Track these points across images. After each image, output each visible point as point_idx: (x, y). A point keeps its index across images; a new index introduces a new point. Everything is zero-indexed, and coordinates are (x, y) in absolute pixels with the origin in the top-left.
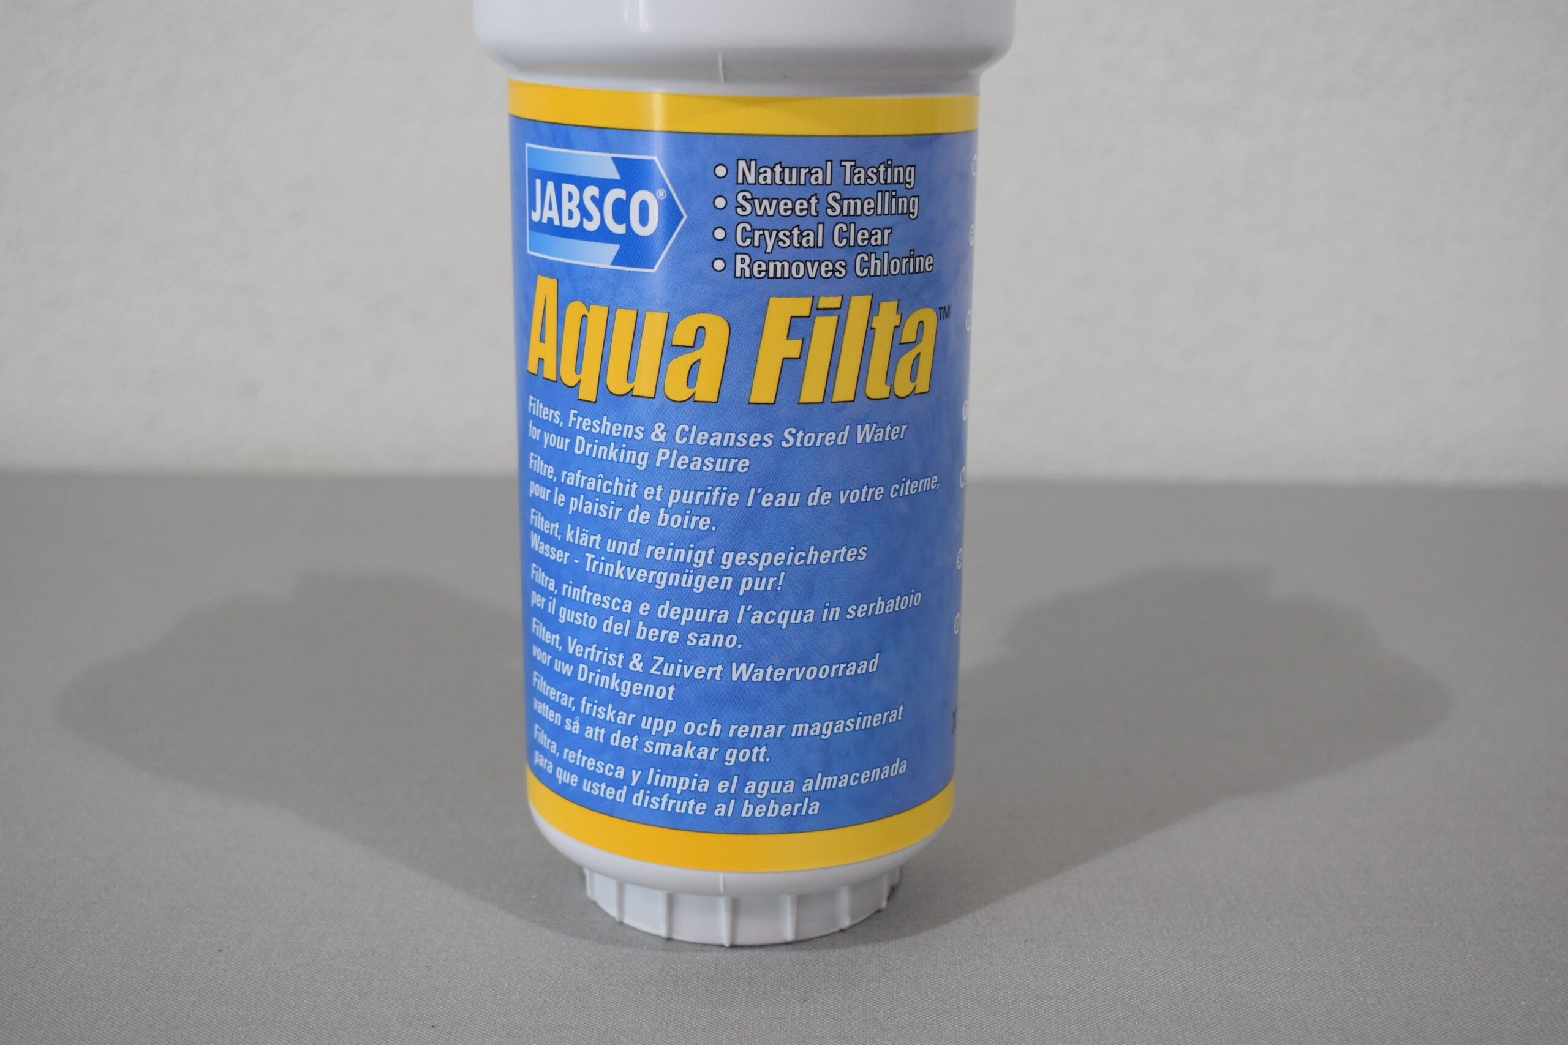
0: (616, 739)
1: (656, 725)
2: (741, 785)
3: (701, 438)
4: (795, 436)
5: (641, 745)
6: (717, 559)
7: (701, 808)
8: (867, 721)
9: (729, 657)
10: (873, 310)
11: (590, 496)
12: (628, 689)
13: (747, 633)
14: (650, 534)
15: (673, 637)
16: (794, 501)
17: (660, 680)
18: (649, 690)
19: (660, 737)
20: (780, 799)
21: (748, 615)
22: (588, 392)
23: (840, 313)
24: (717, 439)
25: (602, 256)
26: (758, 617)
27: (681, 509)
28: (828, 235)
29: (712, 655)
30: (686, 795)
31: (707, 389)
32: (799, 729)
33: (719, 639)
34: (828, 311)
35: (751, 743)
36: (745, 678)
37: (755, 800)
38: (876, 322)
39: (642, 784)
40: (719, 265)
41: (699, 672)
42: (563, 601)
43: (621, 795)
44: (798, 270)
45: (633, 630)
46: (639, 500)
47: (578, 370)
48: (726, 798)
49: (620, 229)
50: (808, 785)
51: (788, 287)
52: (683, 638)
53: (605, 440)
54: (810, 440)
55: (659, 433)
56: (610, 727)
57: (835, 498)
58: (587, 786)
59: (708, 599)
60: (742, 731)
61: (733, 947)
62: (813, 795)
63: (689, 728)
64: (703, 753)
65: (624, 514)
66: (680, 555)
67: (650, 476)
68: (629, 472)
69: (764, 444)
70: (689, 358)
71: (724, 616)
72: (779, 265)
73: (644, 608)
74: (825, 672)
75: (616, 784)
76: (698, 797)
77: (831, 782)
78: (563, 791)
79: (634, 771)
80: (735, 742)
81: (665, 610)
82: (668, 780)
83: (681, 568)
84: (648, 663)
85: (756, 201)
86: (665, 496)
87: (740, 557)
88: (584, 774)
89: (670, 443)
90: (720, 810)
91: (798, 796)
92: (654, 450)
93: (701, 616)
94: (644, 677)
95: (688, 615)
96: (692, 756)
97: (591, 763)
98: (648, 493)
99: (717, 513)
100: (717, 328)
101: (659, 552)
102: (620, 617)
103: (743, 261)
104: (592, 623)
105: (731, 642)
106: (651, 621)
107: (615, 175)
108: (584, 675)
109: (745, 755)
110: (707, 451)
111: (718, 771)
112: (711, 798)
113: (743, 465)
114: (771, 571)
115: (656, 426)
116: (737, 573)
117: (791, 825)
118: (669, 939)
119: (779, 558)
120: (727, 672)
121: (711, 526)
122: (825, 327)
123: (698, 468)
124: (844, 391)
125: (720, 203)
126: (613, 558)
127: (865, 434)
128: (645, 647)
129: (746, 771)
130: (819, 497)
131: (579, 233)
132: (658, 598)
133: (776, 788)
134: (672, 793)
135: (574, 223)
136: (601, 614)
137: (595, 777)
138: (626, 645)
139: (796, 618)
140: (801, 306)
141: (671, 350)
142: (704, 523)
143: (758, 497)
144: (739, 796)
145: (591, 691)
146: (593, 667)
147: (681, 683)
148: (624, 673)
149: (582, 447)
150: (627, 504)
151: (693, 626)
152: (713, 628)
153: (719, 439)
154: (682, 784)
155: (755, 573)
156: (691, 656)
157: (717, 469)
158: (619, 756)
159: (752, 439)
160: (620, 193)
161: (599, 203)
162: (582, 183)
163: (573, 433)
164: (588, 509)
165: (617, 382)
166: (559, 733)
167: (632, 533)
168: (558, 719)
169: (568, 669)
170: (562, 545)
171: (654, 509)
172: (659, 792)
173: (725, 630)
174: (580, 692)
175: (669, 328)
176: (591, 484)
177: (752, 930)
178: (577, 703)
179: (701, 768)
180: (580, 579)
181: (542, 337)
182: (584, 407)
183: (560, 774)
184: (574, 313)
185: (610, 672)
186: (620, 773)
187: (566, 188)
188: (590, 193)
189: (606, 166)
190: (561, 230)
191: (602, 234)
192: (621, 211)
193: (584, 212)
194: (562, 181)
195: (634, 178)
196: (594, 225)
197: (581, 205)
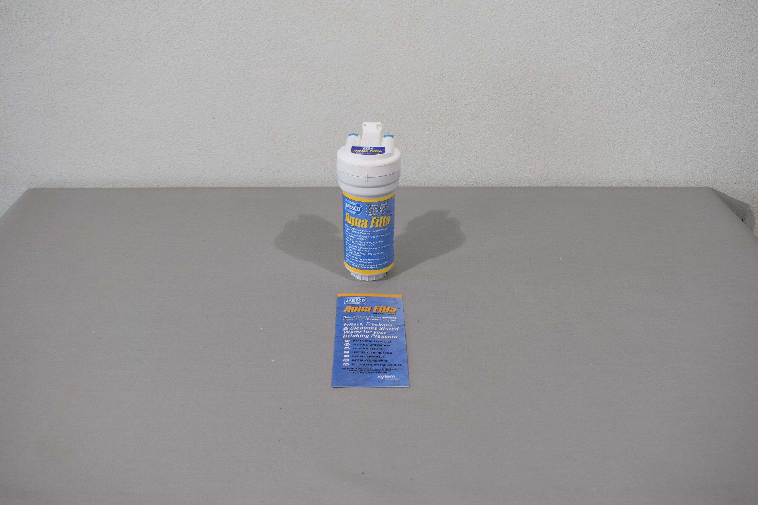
0: (356, 260)
1: (360, 259)
2: (369, 265)
3: (365, 231)
5: (359, 261)
6: (367, 243)
7: (365, 268)
8: (383, 258)
9: (368, 253)
10: (383, 218)
11: (353, 236)
12: (357, 255)
13: (370, 250)
14: (359, 240)
15: (362, 250)
16: (375, 237)
17: (360, 255)
18: (359, 256)
19: (361, 260)
20: (374, 267)
21: (370, 248)
22: (353, 225)
23: (380, 219)
24: (367, 231)
25: (354, 213)
26: (371, 249)
27: (363, 238)
28: (378, 211)
29: (366, 252)
30: (364, 266)
31: (366, 226)
32: (376, 260)
33: (367, 251)
34: (378, 218)
35: (370, 261)
36: (370, 255)
37: (371, 267)
38: (383, 219)
39: (359, 265)
40: (367, 215)
41: (365, 254)
42: (349, 245)
43: (356, 266)
44: (375, 215)
46: (358, 237)
47: (351, 223)
48: (368, 267)
49: (356, 210)
50: (377, 265)
51: (374, 216)
52: (363, 251)
53: (355, 230)
54: (376, 231)
55: (360, 230)
56: (355, 259)
57: (379, 236)
58: (352, 265)
59: (366, 247)
60: (369, 260)
61: (369, 281)
62: (377, 266)
63: (364, 260)
64: (365, 262)
66: (363, 242)
67: (359, 235)
68: (357, 234)
69: (372, 232)
70: (363, 224)
71: (367, 249)
72: (373, 214)
73: (359, 248)
74: (378, 254)
75: (356, 265)
76: (365, 266)
77: (379, 265)
78: (350, 265)
80: (369, 261)
81: (361, 248)
82: (361, 265)
83: (363, 244)
84: (359, 253)
85: (371, 209)
86: (361, 237)
87: (369, 243)
88: (352, 263)
89: (362, 232)
90: (367, 268)
91: (376, 266)
92: (360, 232)
93: (365, 249)
94: (359, 254)
95: (364, 248)
97: (353, 262)
98: (359, 236)
99: (367, 238)
100: (366, 221)
101: (360, 242)
102: (356, 248)
104: (353, 248)
105: (368, 251)
106: (360, 249)
107: (356, 205)
108: (352, 253)
109: (370, 262)
110: (366, 232)
111: (367, 264)
112: (366, 267)
113: (369, 234)
114: (372, 244)
116: (369, 244)
117: (375, 269)
118: (361, 280)
119: (373, 243)
120: (368, 254)
122: (378, 220)
123: (365, 234)
124: (380, 226)
125: (367, 209)
126: (355, 242)
127: (382, 230)
128: (359, 251)
129: (370, 264)
130: (378, 237)
131: (351, 210)
132: (360, 247)
133: (373, 266)
134: (362, 266)
135: (351, 209)
136: (354, 248)
137: (353, 264)
138: (357, 251)
139: (375, 248)
140: (375, 218)
141: (361, 223)
142: (365, 239)
143: (371, 237)
144: (369, 266)
145: (353, 255)
146: (353, 253)
147: (363, 255)
148: (357, 254)
149: (352, 231)
150: (357, 237)
151: (364, 250)
152: (366, 250)
154: (363, 265)
155: (371, 244)
156: (364, 252)
157: (367, 234)
158: (356, 262)
159: (370, 231)
160: (356, 207)
161: (354, 207)
162: (352, 205)
163: (351, 229)
164: (353, 237)
165: (356, 225)
166: (349, 259)
167: (357, 240)
168: (349, 257)
169: (350, 253)
170: (349, 240)
171: (360, 238)
172: (361, 266)
173: (368, 250)
174: (352, 255)
175: (361, 220)
176: (353, 235)
177: (371, 279)
178: (351, 256)
179: (365, 264)
180: (352, 244)
181: (347, 218)
182: (352, 227)
183: (349, 263)
184: (351, 217)
185: (355, 253)
186: (356, 264)
187: (350, 205)
188: (353, 206)
189: (354, 204)
190: (349, 209)
191: (354, 210)
192: (356, 209)
193: (352, 208)
194: (349, 204)
195: (358, 205)
196: (353, 209)
197: (352, 207)
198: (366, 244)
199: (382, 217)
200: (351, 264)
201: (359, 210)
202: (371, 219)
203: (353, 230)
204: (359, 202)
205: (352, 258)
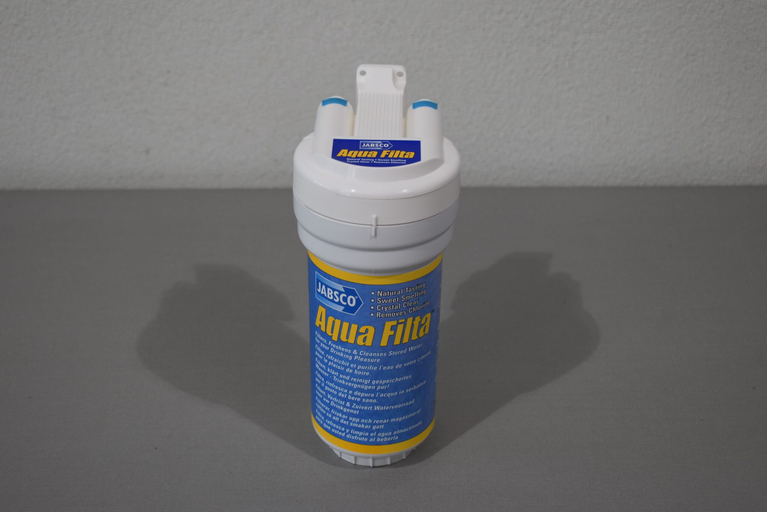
0: (342, 421)
1: (354, 419)
2: (377, 434)
3: (367, 354)
4: (392, 353)
5: (349, 424)
6: (371, 382)
7: (366, 439)
8: (411, 415)
9: (373, 405)
10: (413, 319)
11: (335, 363)
12: (345, 410)
13: (379, 399)
14: (352, 375)
15: (359, 399)
16: (392, 368)
17: (354, 409)
18: (352, 411)
19: (354, 422)
20: (387, 437)
21: (379, 395)
22: (335, 338)
23: (405, 324)
24: (371, 354)
25: (340, 309)
26: (382, 395)
27: (361, 370)
28: (402, 306)
29: (369, 404)
30: (362, 436)
31: (369, 343)
32: (393, 420)
33: (371, 401)
34: (401, 323)
35: (379, 424)
36: (378, 409)
37: (380, 437)
38: (414, 322)
39: (349, 433)
40: (372, 315)
41: (366, 408)
42: (326, 384)
43: (343, 434)
44: (393, 315)
45: (347, 397)
46: (349, 366)
47: (332, 332)
48: (373, 437)
49: (345, 304)
50: (395, 433)
51: (391, 319)
52: (361, 400)
53: (340, 351)
54: (396, 353)
55: (355, 352)
56: (340, 418)
57: (403, 365)
58: (333, 430)
59: (368, 391)
60: (377, 422)
61: (374, 467)
62: (396, 435)
63: (363, 421)
64: (367, 427)
65: (345, 369)
66: (361, 381)
67: (352, 362)
68: (347, 360)
69: (384, 355)
70: (363, 336)
71: (373, 395)
72: (388, 314)
73: (350, 392)
74: (400, 406)
75: (342, 432)
76: (365, 437)
77: (401, 431)
78: (326, 429)
79: (347, 430)
80: (375, 424)
81: (356, 393)
82: (357, 432)
83: (361, 384)
84: (351, 405)
85: (382, 300)
86: (357, 367)
87: (377, 382)
88: (332, 427)
89: (358, 355)
90: (371, 440)
91: (392, 435)
92: (354, 356)
93: (366, 395)
94: (350, 408)
95: (363, 395)
96: (363, 427)
97: (334, 425)
98: (352, 365)
99: (371, 372)
100: (371, 330)
101: (355, 380)
102: (343, 393)
103: (379, 314)
104: (336, 393)
105: (375, 401)
106: (352, 395)
107: (343, 290)
108: (332, 404)
109: (378, 427)
110: (368, 357)
111: (370, 431)
112: (369, 437)
113: (378, 360)
114: (385, 384)
115: (354, 350)
116: (376, 385)
117: (390, 443)
118: (355, 464)
119: (388, 381)
120: (373, 408)
121: (369, 374)
122: (400, 327)
123: (366, 361)
124: (405, 340)
125: (373, 300)
126: (342, 379)
127: (411, 350)
128: (350, 401)
129: (378, 431)
130: (399, 366)
131: (333, 301)
132: (354, 390)
133: (386, 434)
134: (358, 436)
135: (331, 298)
136: (338, 392)
137: (335, 428)
138: (346, 400)
139: (392, 394)
140: (394, 323)
141: (358, 333)
142: (367, 374)
143: (382, 368)
144: (376, 437)
145: (335, 409)
146: (335, 403)
147: (360, 410)
148: (344, 406)
149: (332, 350)
150: (346, 367)
151: (364, 397)
152: (369, 398)
153: (372, 354)
154: (361, 434)
155: (381, 385)
156: (364, 404)
157: (371, 361)
158: (343, 425)
159: (381, 354)
160: (345, 295)
161: (339, 296)
162: (334, 290)
163: (330, 347)
164: (334, 366)
165: (343, 338)
166: (324, 415)
167: (347, 374)
168: (324, 412)
169: (328, 401)
170: (326, 371)
171: (354, 369)
172: (354, 435)
173: (373, 398)
174: (331, 408)
175: (358, 328)
176: (336, 360)
177: (378, 464)
178: (331, 410)
179: (366, 430)
180: (332, 381)
181: (321, 320)
182: (334, 342)
183: (325, 425)
184: (331, 319)
185: (340, 405)
186: (343, 429)
187: (329, 289)
188: (336, 293)
189: (340, 288)
190: (327, 298)
191: (339, 303)
192: (345, 299)
193: (334, 297)
194: (327, 287)
195: (349, 292)
196: (337, 300)
197: (333, 295)
198: (370, 384)
199: (410, 320)
200: (329, 428)
201: (351, 302)
202: (384, 325)
203: (335, 349)
204: (352, 283)
205: (333, 415)
